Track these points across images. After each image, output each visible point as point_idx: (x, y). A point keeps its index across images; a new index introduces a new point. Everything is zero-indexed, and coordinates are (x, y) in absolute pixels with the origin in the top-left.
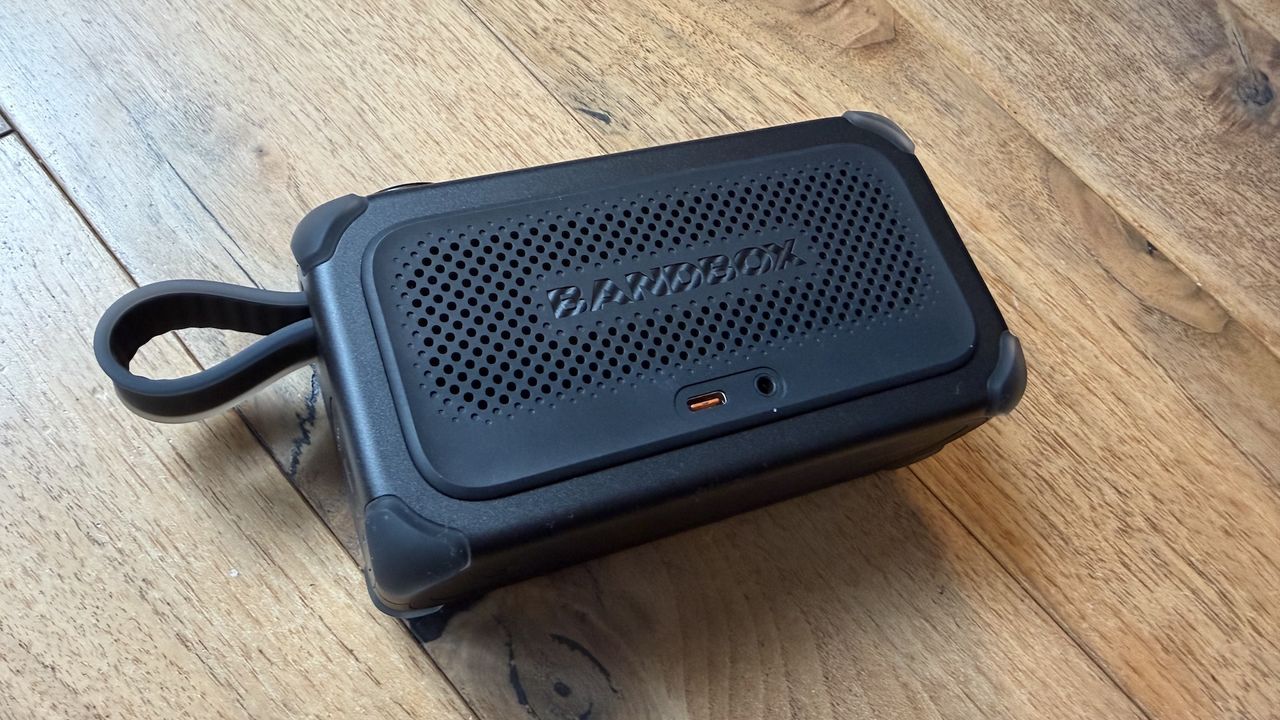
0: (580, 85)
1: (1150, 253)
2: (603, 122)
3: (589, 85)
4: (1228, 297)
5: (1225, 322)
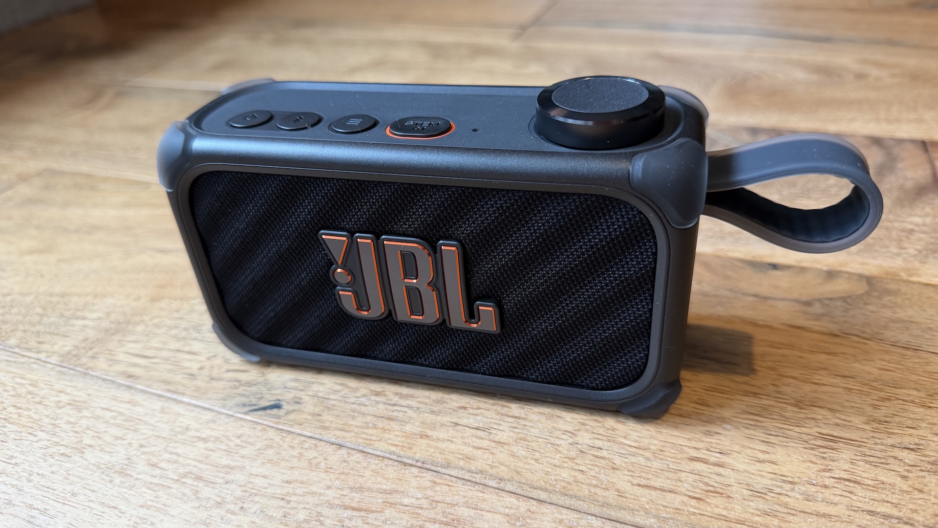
0: (244, 392)
2: (275, 410)
3: (253, 388)
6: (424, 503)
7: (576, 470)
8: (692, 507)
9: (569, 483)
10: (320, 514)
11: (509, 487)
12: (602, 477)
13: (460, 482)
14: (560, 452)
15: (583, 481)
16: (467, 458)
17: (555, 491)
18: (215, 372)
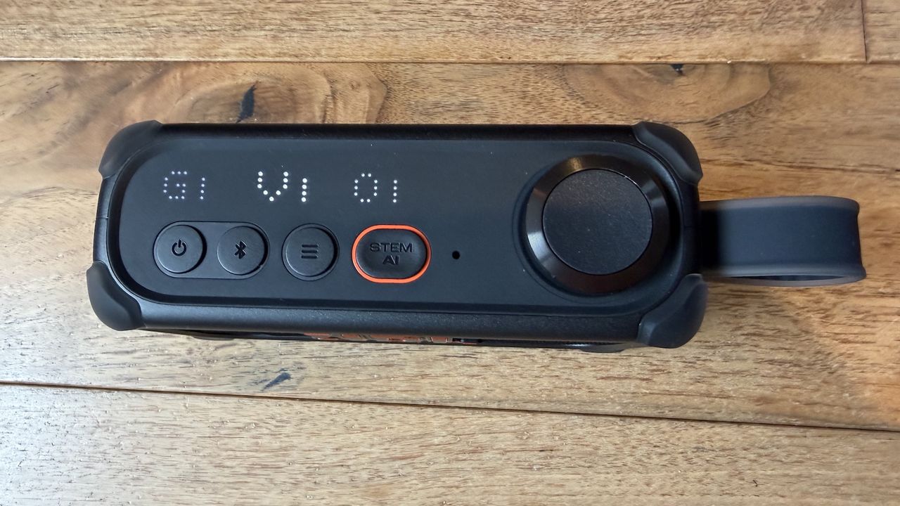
0: (247, 369)
1: (681, 73)
2: (287, 381)
3: (253, 363)
4: (755, 51)
5: (767, 74)
6: (449, 438)
7: (553, 376)
8: (643, 388)
9: (552, 391)
10: (377, 471)
11: (507, 406)
12: (574, 377)
13: (470, 412)
14: (536, 362)
15: (560, 386)
16: (468, 388)
17: (543, 401)
18: (206, 352)
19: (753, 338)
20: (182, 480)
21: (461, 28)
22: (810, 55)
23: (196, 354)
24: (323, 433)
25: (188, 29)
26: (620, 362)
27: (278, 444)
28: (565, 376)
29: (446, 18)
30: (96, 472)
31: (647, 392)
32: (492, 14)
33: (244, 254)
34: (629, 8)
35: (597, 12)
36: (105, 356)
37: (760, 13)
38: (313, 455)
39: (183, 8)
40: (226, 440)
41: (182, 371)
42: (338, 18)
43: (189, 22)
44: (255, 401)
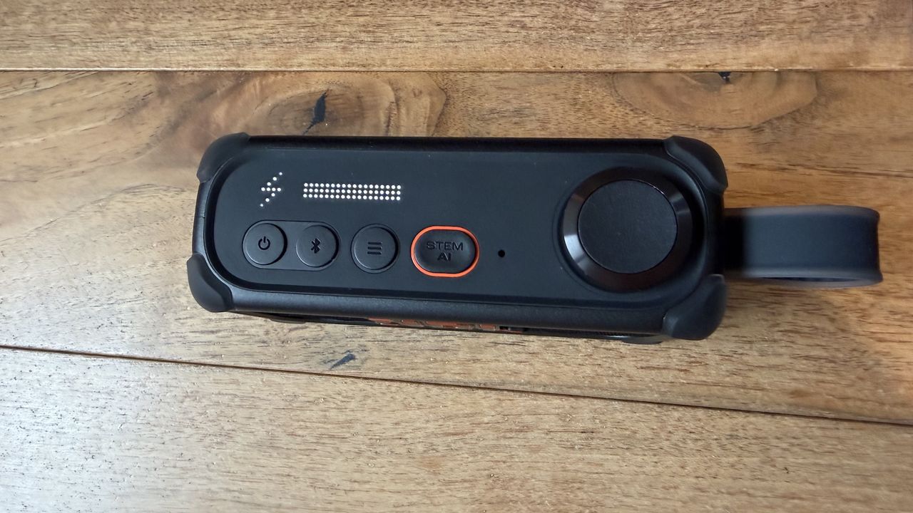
0: (317, 350)
1: (728, 81)
2: (352, 361)
3: (322, 344)
4: (802, 59)
5: (814, 81)
6: (499, 418)
7: (595, 365)
8: (681, 378)
9: (593, 378)
10: (432, 444)
11: (552, 391)
12: (615, 366)
13: (517, 395)
14: (580, 351)
15: (602, 373)
16: (516, 373)
17: (586, 387)
18: (281, 334)
19: (790, 334)
20: (259, 445)
21: (517, 38)
22: (859, 64)
23: (273, 335)
24: (384, 409)
25: (266, 41)
26: (659, 353)
27: (344, 417)
28: (607, 365)
29: (504, 29)
30: (186, 436)
31: (685, 382)
32: (546, 25)
33: (319, 249)
34: (679, 18)
35: (648, 23)
36: (193, 335)
37: (808, 22)
38: (376, 428)
39: (262, 22)
40: (299, 412)
41: (260, 349)
42: (402, 30)
43: (268, 35)
44: (324, 378)
